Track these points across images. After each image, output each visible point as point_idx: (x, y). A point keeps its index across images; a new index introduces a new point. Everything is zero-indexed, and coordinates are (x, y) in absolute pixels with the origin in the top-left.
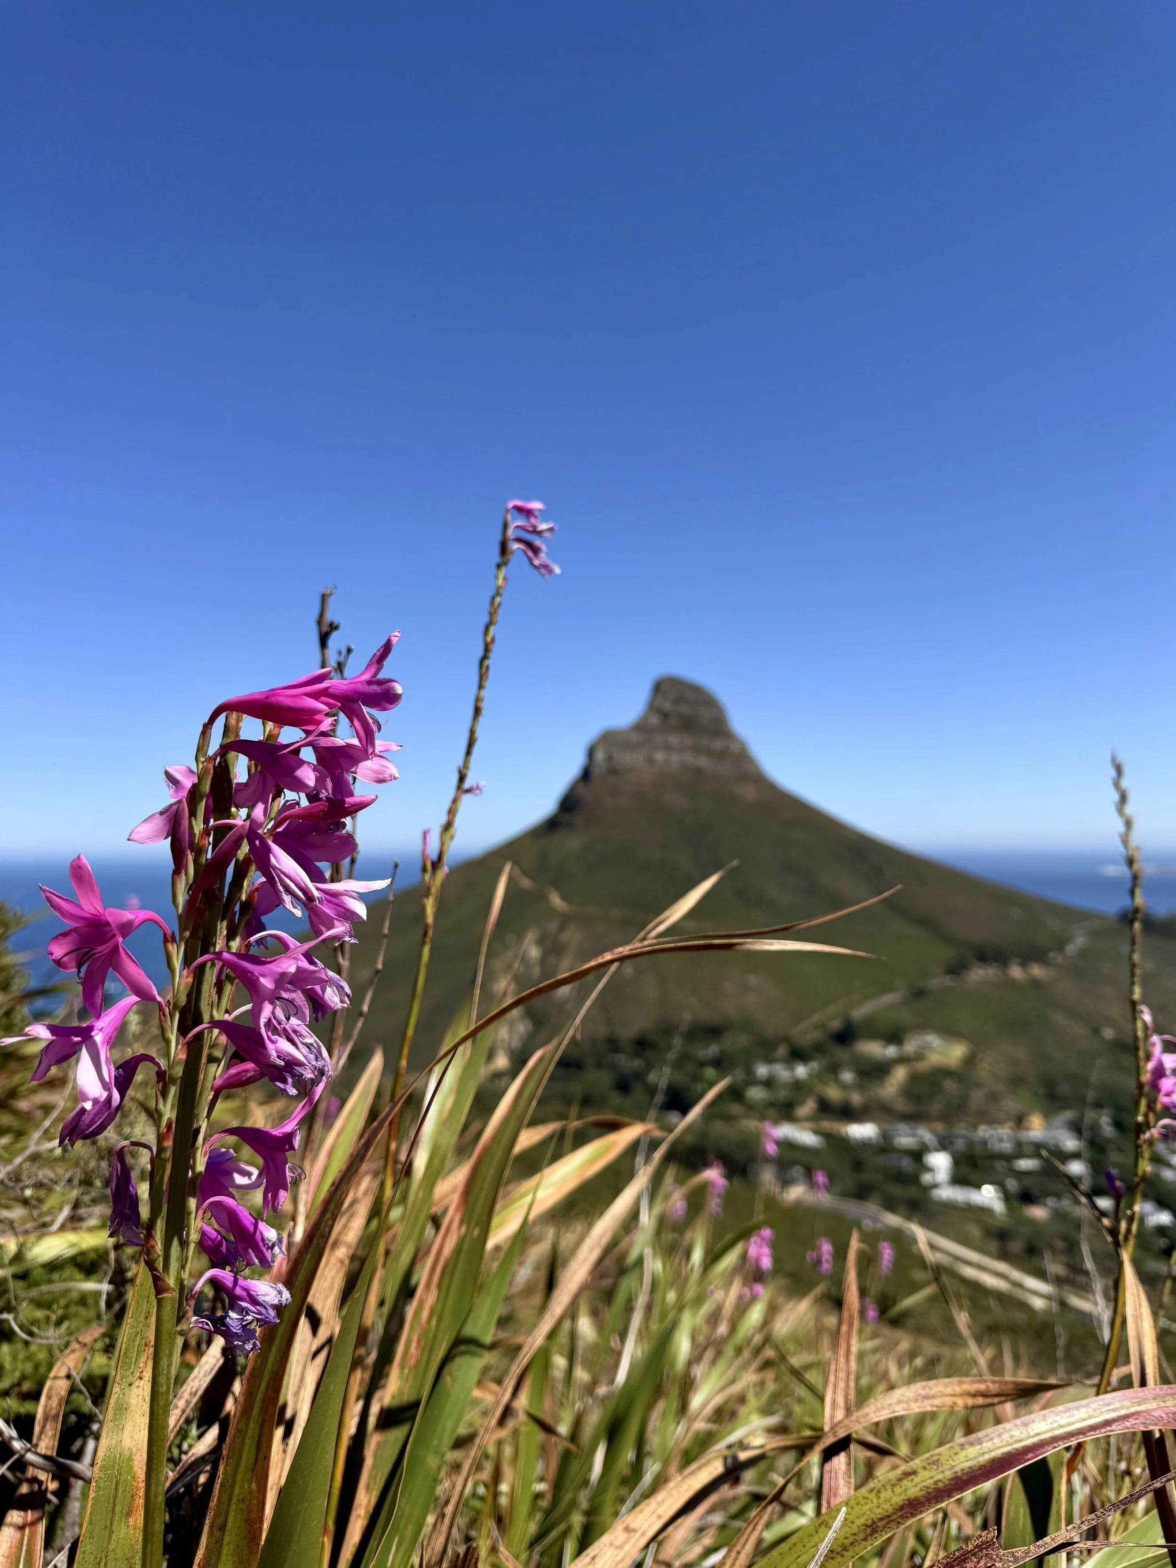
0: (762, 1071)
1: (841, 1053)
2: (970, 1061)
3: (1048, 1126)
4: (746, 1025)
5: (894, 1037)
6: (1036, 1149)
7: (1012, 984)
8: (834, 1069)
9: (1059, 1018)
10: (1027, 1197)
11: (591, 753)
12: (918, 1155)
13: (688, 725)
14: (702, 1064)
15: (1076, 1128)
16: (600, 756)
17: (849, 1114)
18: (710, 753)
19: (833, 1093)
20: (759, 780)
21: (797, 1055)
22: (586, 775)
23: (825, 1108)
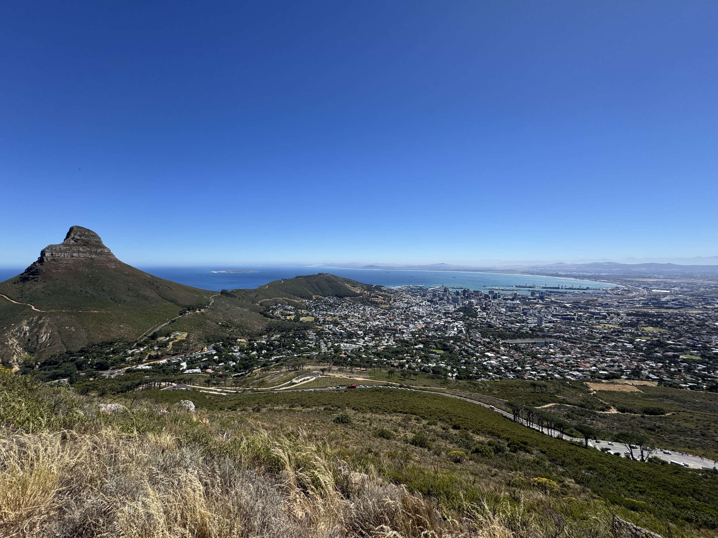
0: (130, 352)
1: (154, 342)
2: (188, 337)
3: (208, 350)
4: (121, 340)
5: (168, 335)
6: (207, 355)
7: (196, 314)
8: (152, 347)
9: (209, 321)
10: (206, 367)
11: (43, 253)
12: (178, 364)
13: (86, 244)
14: (108, 354)
15: (214, 348)
16: (47, 254)
17: (157, 358)
18: (96, 253)
19: (153, 353)
20: (116, 261)
21: (140, 345)
22: (41, 260)
23: (151, 358)
